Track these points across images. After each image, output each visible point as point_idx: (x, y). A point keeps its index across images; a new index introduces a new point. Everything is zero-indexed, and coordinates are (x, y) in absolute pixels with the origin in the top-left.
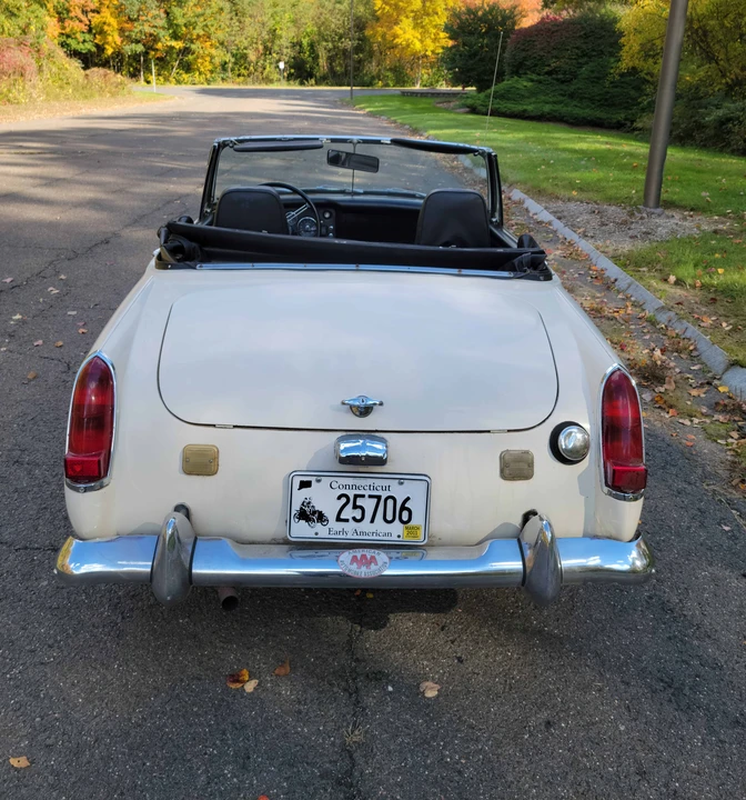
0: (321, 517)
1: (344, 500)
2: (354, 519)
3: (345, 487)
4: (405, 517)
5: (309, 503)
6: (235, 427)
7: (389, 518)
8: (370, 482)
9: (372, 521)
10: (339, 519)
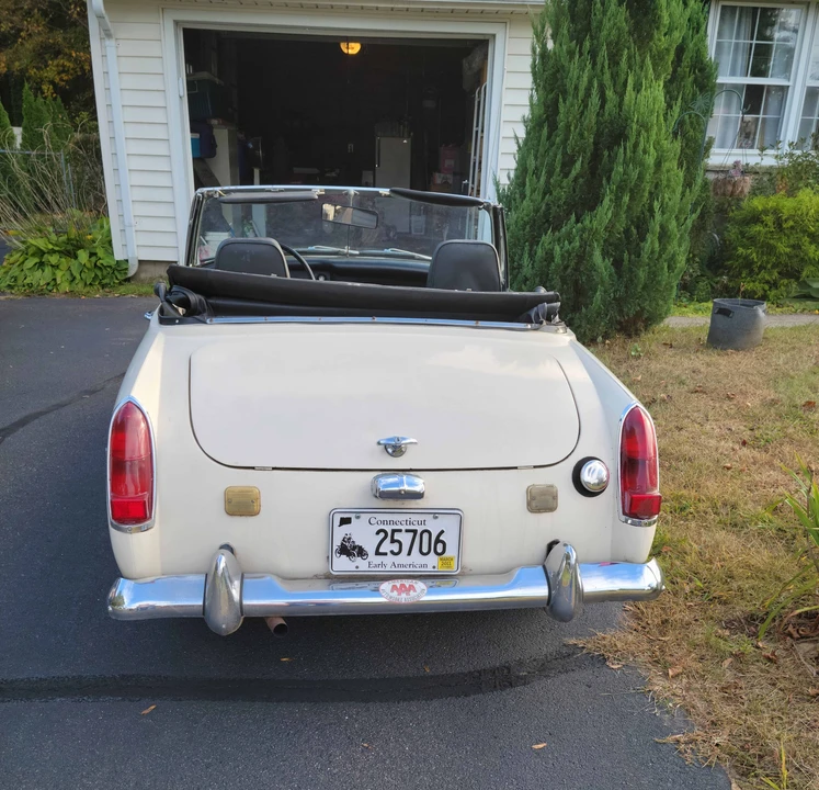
0: (361, 552)
1: (382, 535)
2: (392, 552)
3: (383, 522)
4: (440, 550)
5: (350, 539)
6: (274, 469)
7: (425, 550)
8: (407, 517)
9: (409, 554)
10: (378, 553)
